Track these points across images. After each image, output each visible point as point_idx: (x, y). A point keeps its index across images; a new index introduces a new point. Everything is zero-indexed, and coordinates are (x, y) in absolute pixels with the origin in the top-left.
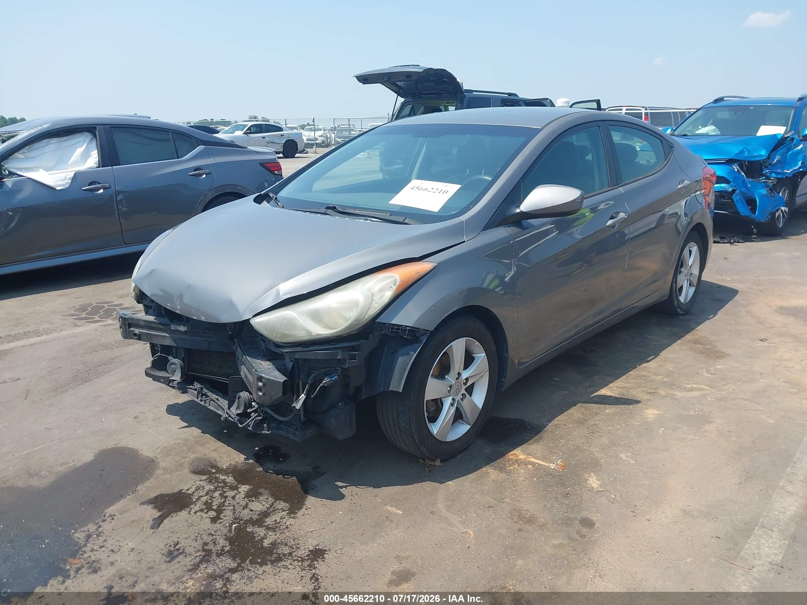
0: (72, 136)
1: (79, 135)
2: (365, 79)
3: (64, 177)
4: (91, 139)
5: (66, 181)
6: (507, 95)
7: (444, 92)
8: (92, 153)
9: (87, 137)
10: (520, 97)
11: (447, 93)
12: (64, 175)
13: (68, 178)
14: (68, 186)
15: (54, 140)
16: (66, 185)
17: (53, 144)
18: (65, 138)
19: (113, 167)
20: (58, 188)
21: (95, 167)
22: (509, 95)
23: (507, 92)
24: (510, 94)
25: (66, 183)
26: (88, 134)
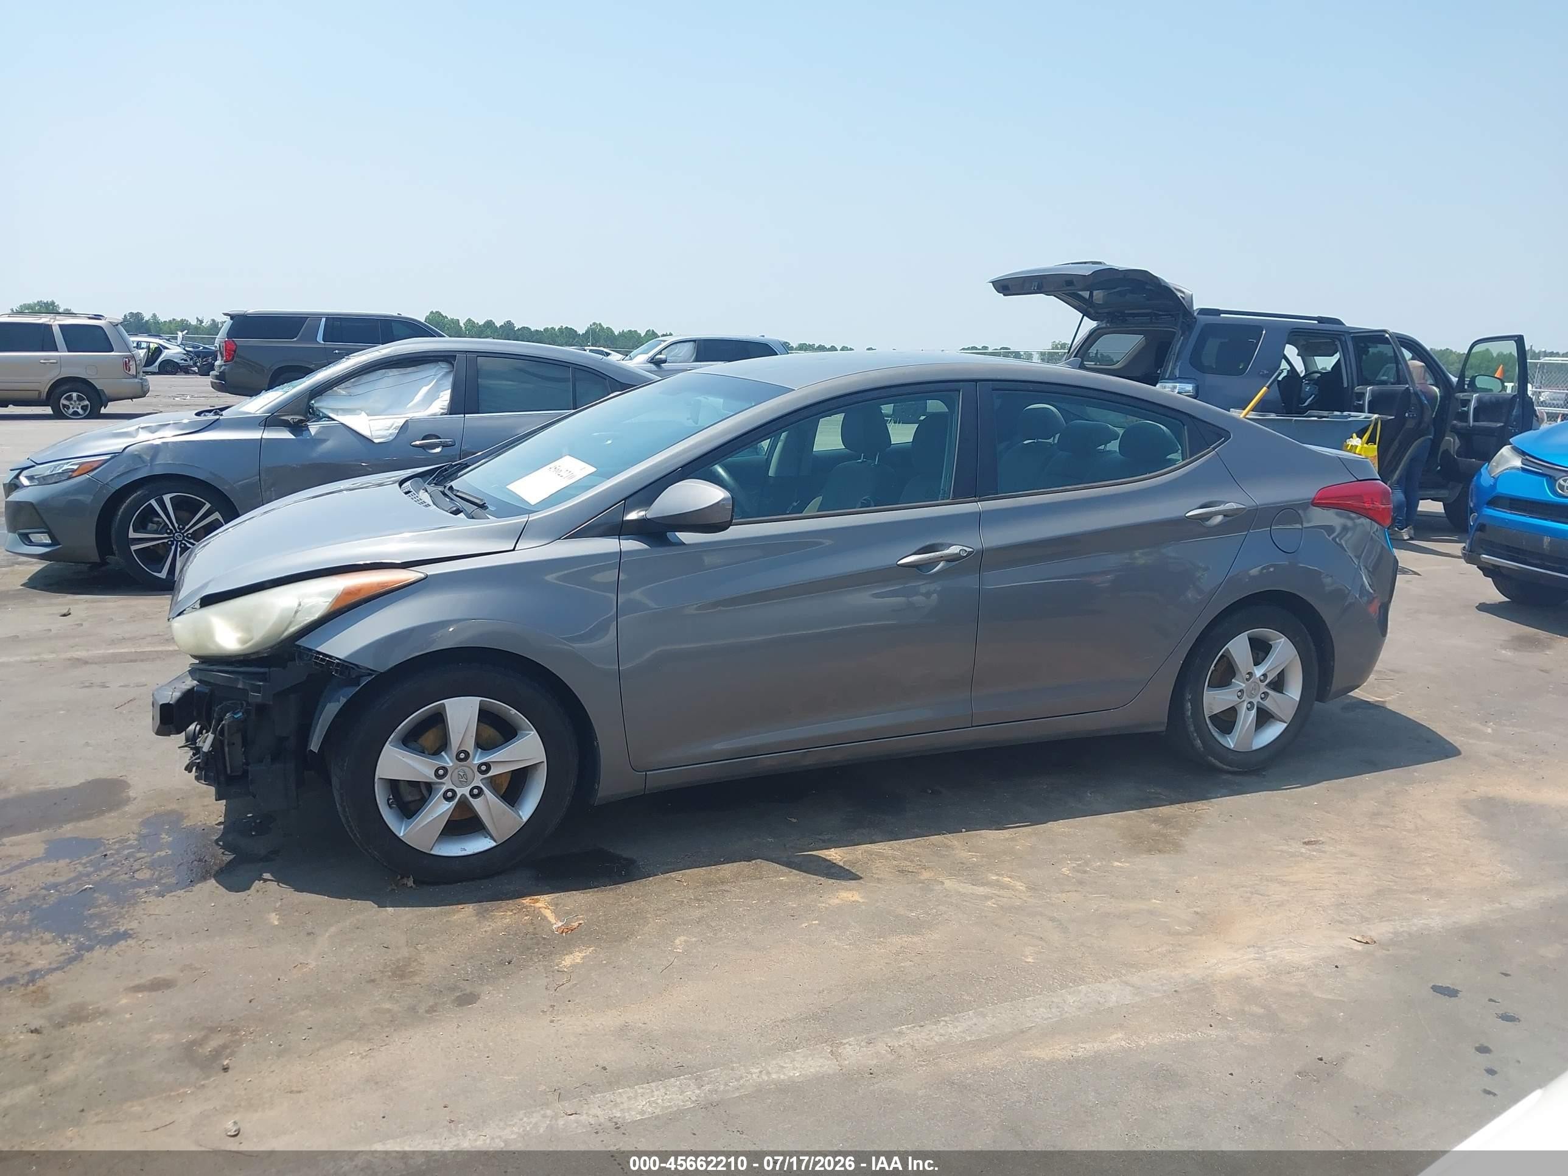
0: (421, 367)
1: (431, 366)
2: (1007, 286)
3: (389, 425)
4: (447, 373)
5: (390, 431)
6: (1316, 322)
7: (1161, 313)
8: (442, 394)
9: (443, 368)
10: (1347, 325)
11: (1167, 315)
12: (389, 422)
13: (394, 426)
14: (391, 438)
15: (394, 372)
16: (389, 436)
17: (392, 376)
18: (410, 370)
19: (466, 415)
20: (376, 441)
21: (439, 413)
22: (1319, 322)
23: (1316, 316)
24: (1321, 320)
25: (391, 434)
26: (444, 365)
